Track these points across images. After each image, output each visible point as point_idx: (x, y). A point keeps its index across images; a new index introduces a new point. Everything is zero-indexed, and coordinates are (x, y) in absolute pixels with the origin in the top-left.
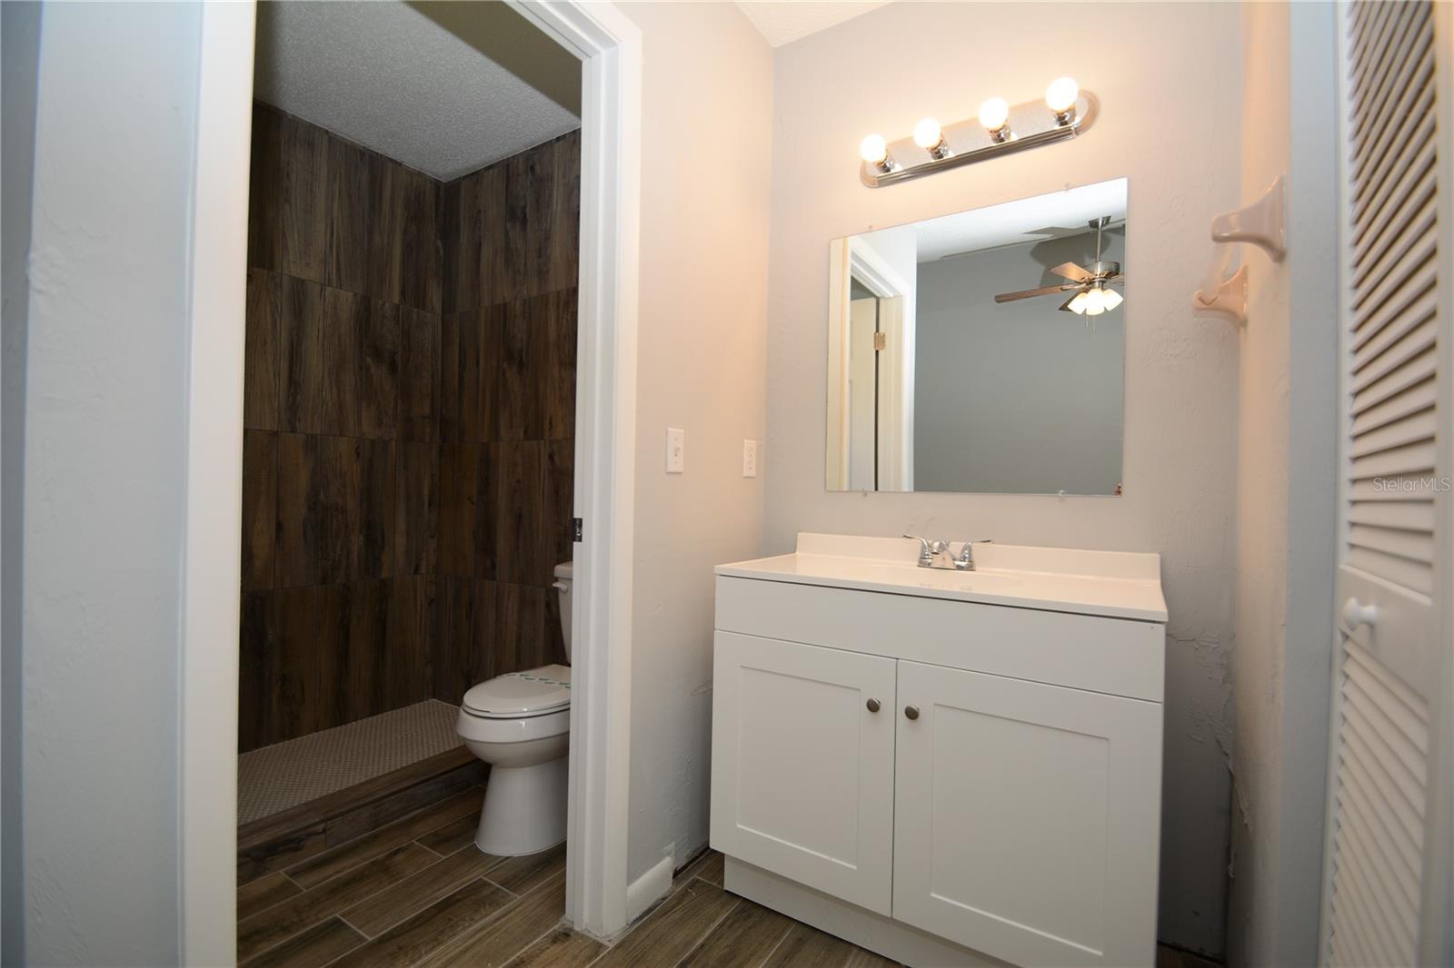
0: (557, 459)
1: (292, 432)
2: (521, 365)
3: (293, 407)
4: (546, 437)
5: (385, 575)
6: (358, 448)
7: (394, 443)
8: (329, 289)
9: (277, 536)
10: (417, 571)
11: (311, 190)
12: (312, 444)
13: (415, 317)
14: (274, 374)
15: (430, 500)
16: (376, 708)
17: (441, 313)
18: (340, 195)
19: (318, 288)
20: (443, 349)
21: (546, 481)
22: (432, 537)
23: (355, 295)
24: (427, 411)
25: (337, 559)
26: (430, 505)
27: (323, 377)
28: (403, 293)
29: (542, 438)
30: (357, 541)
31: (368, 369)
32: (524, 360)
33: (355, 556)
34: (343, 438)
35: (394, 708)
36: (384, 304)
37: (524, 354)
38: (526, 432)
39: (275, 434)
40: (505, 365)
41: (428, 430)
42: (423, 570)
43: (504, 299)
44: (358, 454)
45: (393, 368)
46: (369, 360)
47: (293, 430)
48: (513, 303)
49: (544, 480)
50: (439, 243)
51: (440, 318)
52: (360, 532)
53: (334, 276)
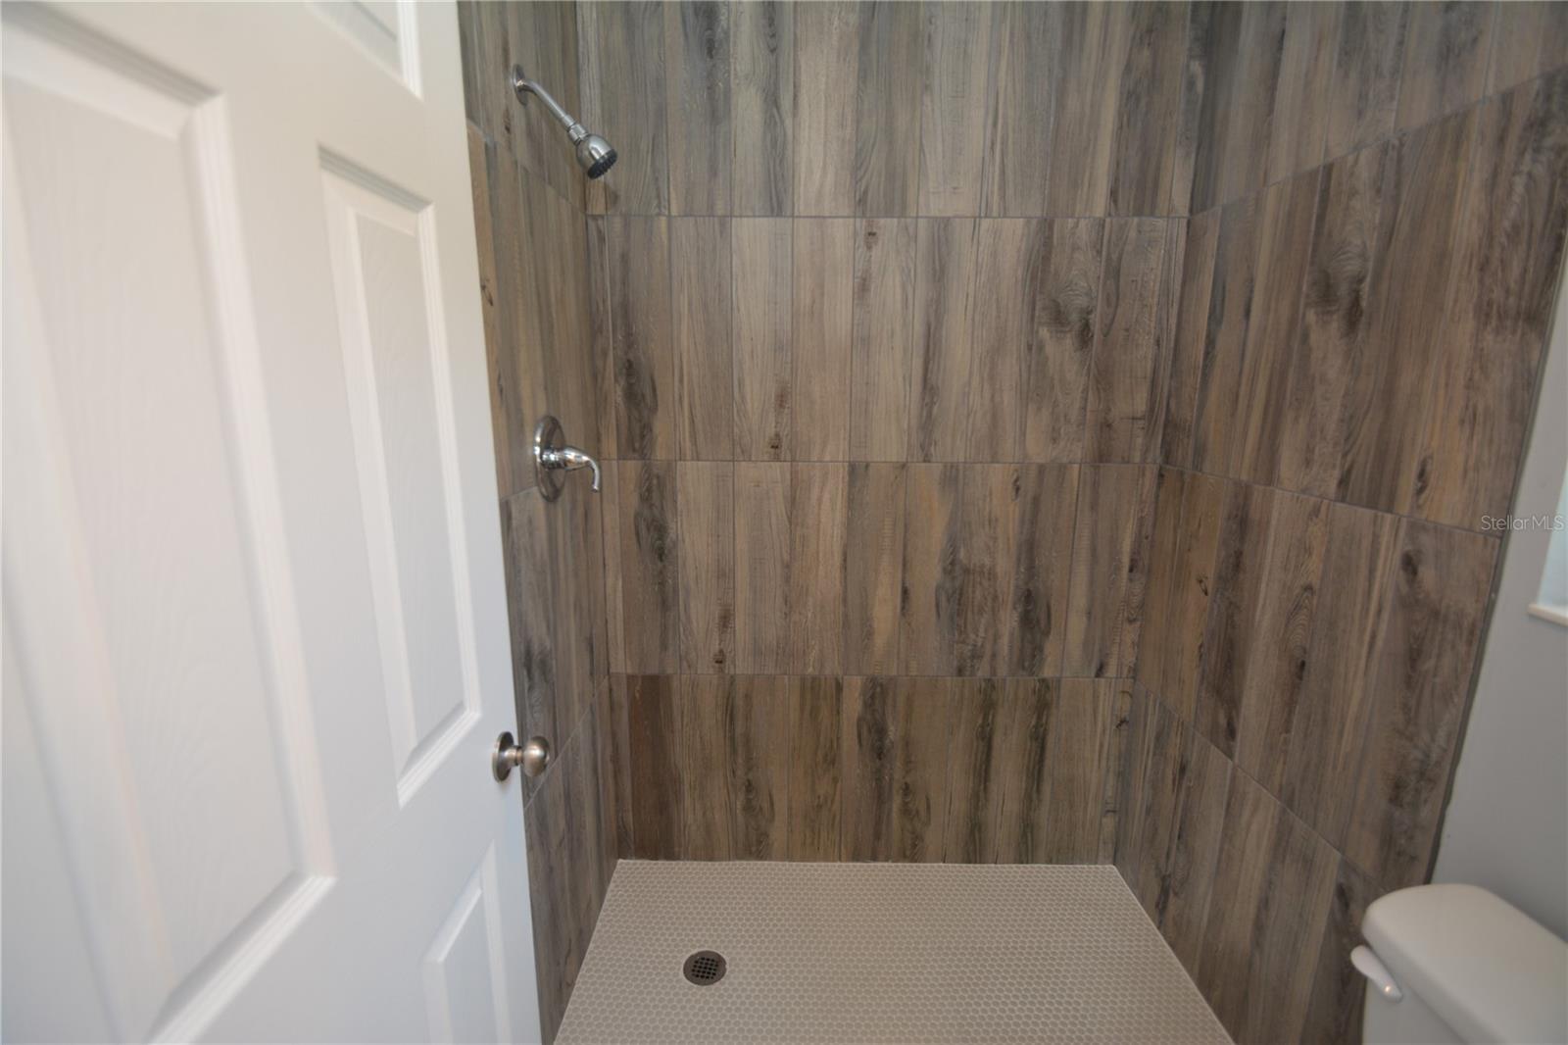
0: (1427, 574)
1: (925, 461)
2: (1353, 317)
3: (927, 424)
4: (1404, 505)
5: (1048, 672)
6: (1016, 481)
7: (1076, 466)
8: (986, 223)
9: (903, 608)
10: (1100, 671)
11: (965, 51)
12: (952, 478)
13: (1133, 234)
14: (904, 378)
15: (1133, 561)
16: (1025, 851)
17: (1186, 214)
18: (1011, 41)
19: (969, 224)
20: (1184, 283)
21: (1386, 616)
22: (1131, 621)
23: (1029, 219)
24: (1141, 405)
25: (979, 644)
26: (1131, 570)
27: (971, 374)
28: (1114, 194)
29: (1390, 510)
30: (1009, 621)
31: (1041, 348)
32: (1364, 304)
33: (1005, 641)
34: (996, 465)
35: (1050, 862)
36: (1077, 225)
37: (1366, 287)
38: (1343, 482)
39: (903, 466)
40: (1311, 316)
41: (1139, 441)
42: (1111, 671)
43: (1327, 151)
44: (1018, 489)
45: (1084, 336)
46: (1044, 333)
47: (927, 460)
48: (1351, 159)
49: (1379, 612)
50: (1196, 67)
51: (1184, 222)
52: (1015, 608)
53: (996, 199)
